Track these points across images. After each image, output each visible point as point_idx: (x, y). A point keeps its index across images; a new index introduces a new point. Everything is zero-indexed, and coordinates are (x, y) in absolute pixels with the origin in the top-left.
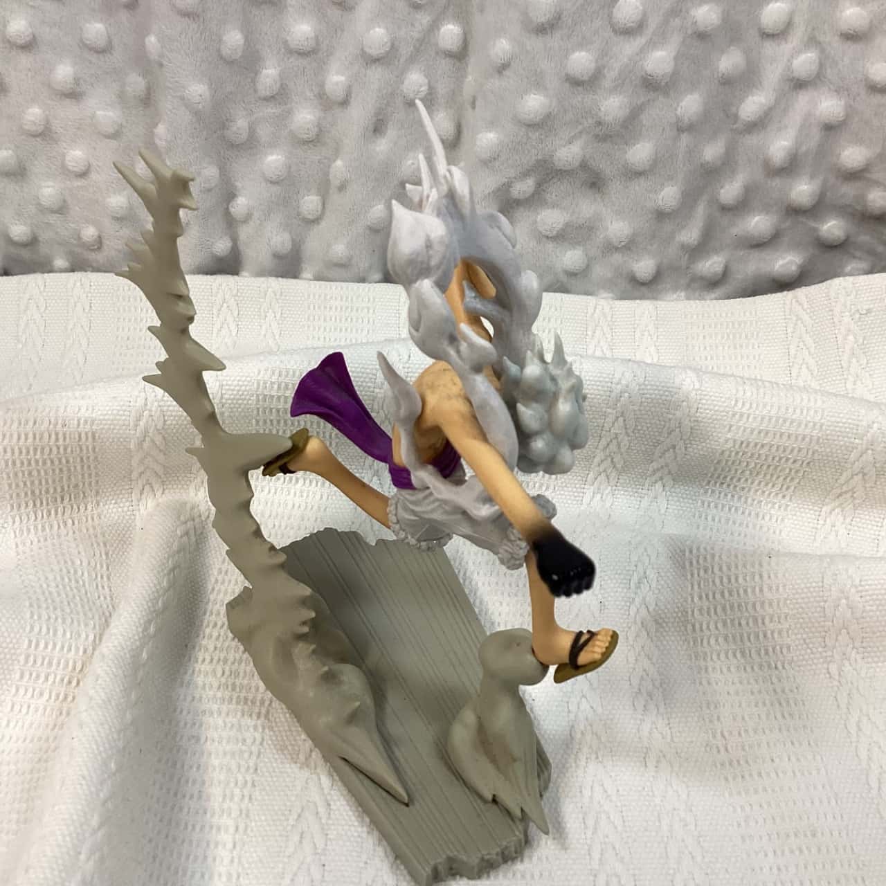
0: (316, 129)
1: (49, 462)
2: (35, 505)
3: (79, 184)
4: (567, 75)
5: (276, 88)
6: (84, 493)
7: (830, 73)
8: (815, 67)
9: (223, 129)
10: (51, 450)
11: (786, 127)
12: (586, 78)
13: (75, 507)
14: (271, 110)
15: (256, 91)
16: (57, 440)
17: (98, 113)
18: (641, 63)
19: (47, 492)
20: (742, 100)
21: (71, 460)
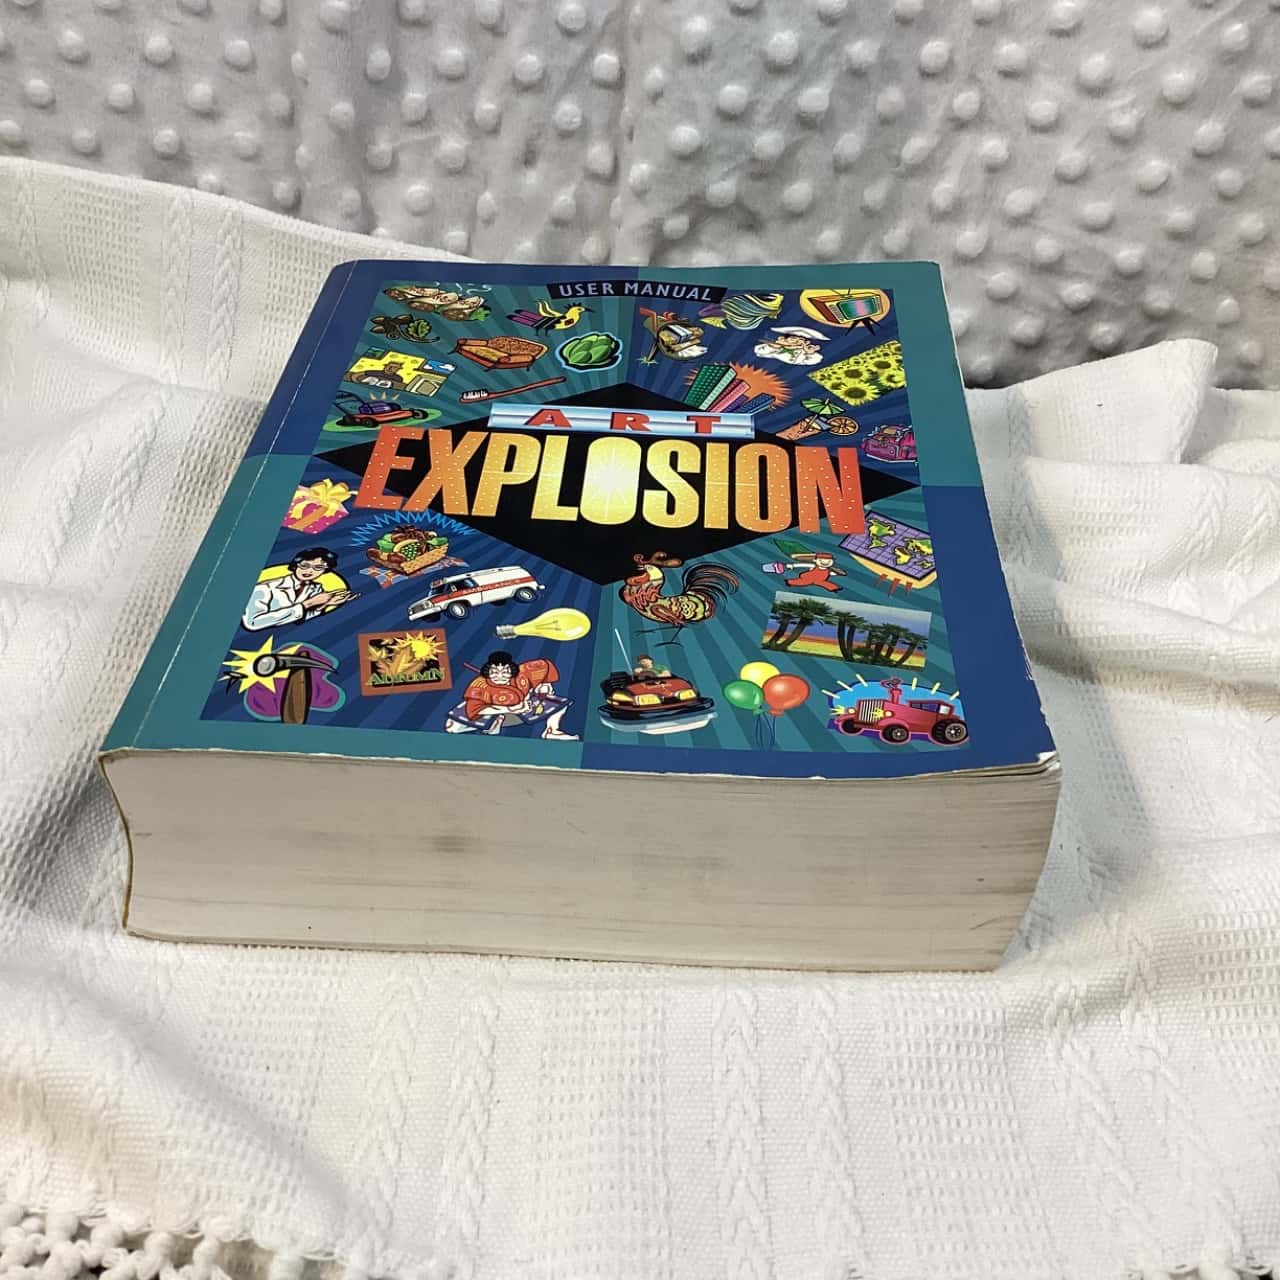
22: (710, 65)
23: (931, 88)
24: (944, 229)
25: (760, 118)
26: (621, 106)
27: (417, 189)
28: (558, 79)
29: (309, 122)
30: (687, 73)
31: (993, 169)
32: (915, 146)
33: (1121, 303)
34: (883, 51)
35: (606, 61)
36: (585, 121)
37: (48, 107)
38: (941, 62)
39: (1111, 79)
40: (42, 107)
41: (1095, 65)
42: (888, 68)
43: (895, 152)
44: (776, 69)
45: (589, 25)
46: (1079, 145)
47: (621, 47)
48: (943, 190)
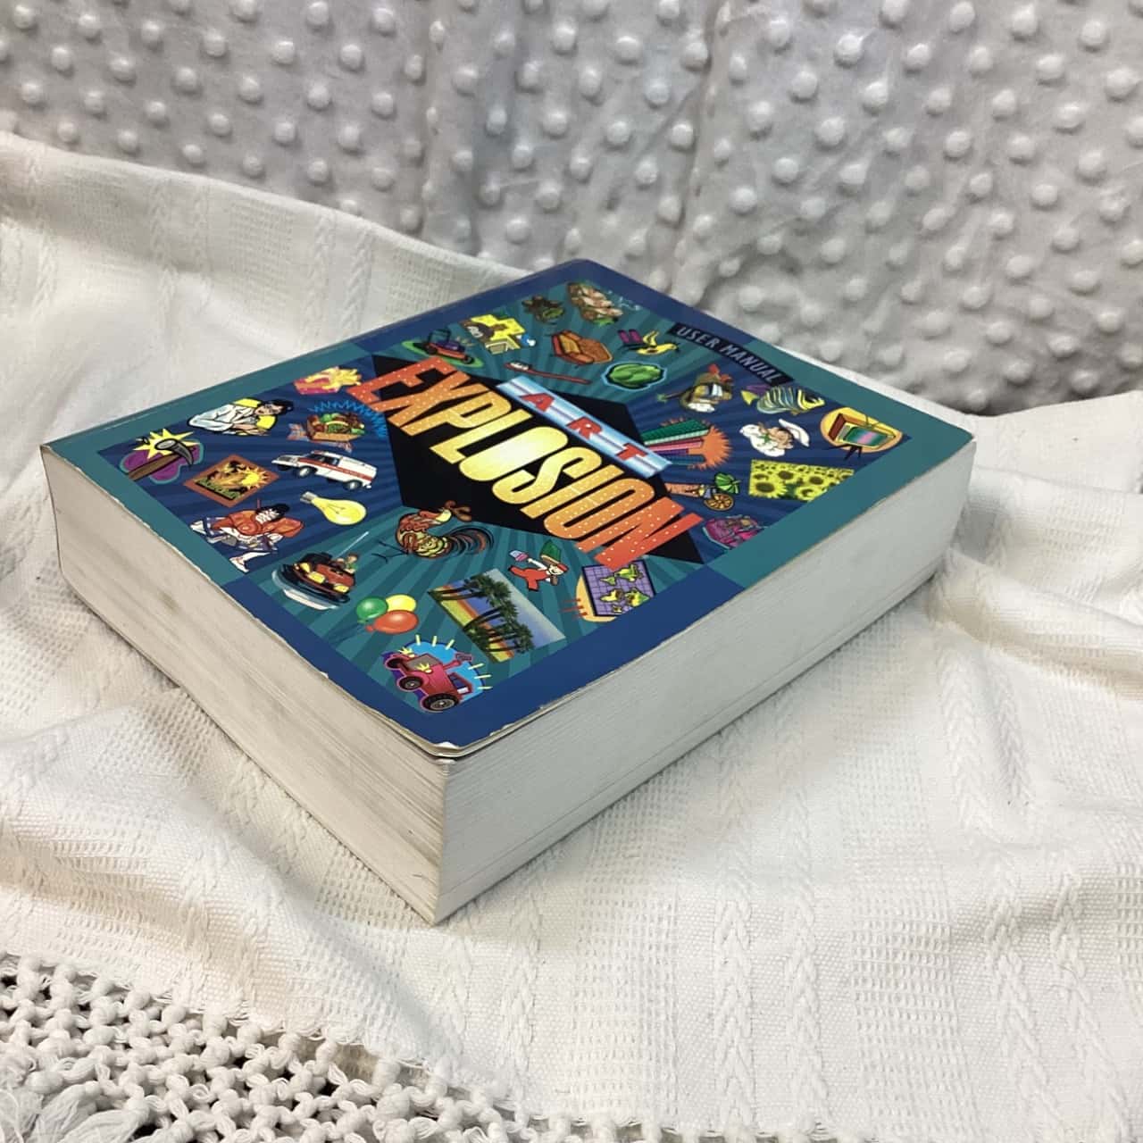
22: (770, 141)
23: (952, 169)
24: (953, 282)
25: (807, 187)
26: (691, 167)
27: (517, 223)
28: (641, 143)
29: (435, 165)
30: (750, 147)
31: (1000, 238)
32: (935, 216)
33: (1100, 355)
34: (914, 139)
35: (683, 130)
36: (660, 178)
37: (226, 137)
38: (963, 149)
39: (1104, 172)
40: (221, 137)
41: (1091, 159)
42: (917, 152)
43: (917, 219)
44: (824, 148)
45: (671, 99)
46: (1074, 223)
47: (695, 119)
48: (955, 253)
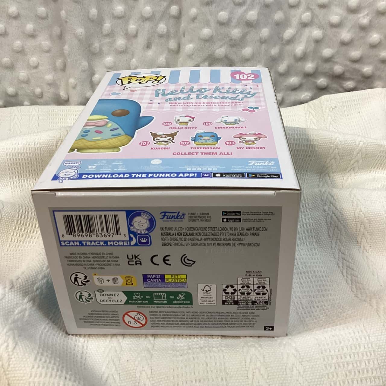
0: (125, 47)
1: (23, 159)
2: (19, 177)
3: (35, 71)
4: (218, 21)
5: (110, 31)
6: (37, 173)
7: (316, 21)
8: (309, 18)
9: (90, 47)
10: (24, 154)
11: (301, 42)
12: (225, 21)
13: (34, 179)
14: (108, 40)
15: (102, 33)
16: (27, 150)
17: (42, 42)
18: (245, 16)
19: (23, 172)
20: (284, 32)
21: (32, 159)
